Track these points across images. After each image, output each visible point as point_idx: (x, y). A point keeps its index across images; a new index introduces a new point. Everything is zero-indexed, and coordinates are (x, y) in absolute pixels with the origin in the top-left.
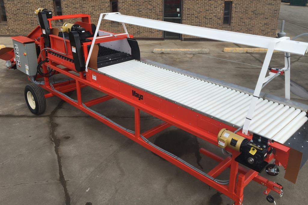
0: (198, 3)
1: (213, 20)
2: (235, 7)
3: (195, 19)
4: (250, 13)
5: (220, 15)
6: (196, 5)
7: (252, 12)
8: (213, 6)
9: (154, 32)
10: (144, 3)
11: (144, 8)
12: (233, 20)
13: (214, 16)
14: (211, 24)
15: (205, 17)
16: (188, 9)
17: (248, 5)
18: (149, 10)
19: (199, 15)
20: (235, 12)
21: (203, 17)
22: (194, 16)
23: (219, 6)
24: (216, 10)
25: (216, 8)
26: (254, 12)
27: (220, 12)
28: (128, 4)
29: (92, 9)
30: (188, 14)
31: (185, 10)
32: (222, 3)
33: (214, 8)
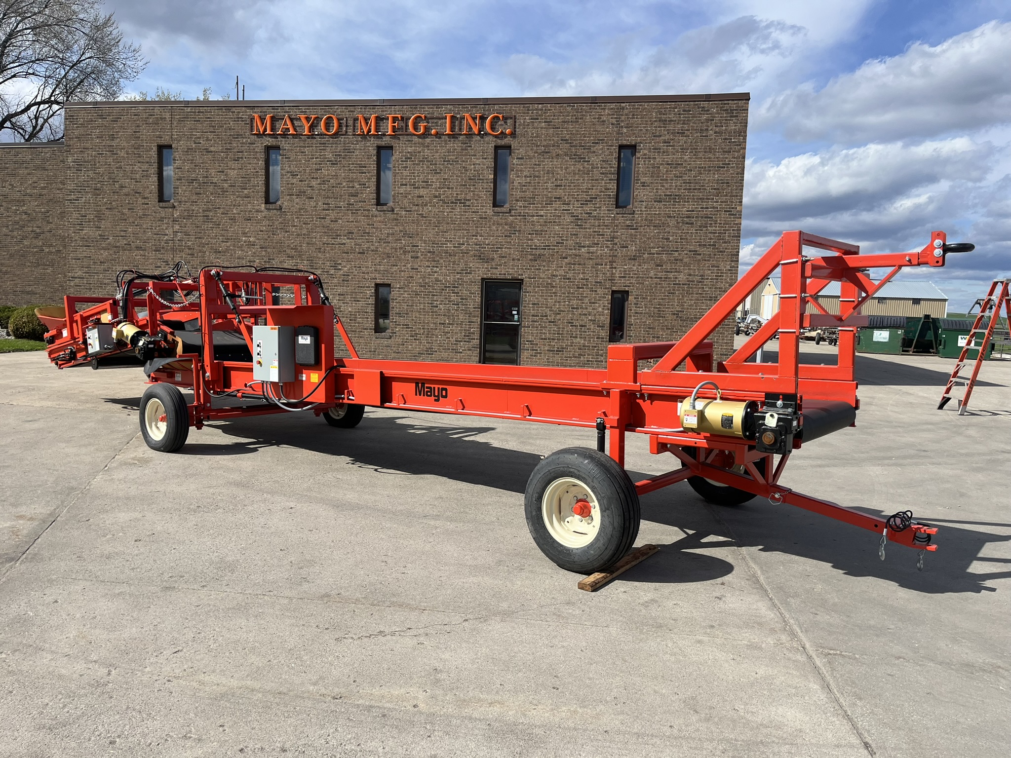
0: (554, 293)
1: (588, 329)
2: (635, 304)
3: (549, 325)
4: (670, 317)
5: (602, 318)
6: (552, 296)
7: (674, 314)
8: (586, 300)
10: (443, 290)
11: (442, 301)
12: (631, 330)
13: (591, 320)
14: (584, 338)
15: (570, 323)
16: (534, 304)
17: (662, 299)
18: (453, 304)
19: (558, 317)
20: (636, 313)
21: (567, 323)
22: (547, 319)
23: (599, 300)
24: (593, 309)
25: (594, 303)
26: (677, 314)
27: (603, 312)
28: (412, 292)
29: (339, 300)
30: (533, 316)
31: (528, 307)
32: (607, 294)
33: (590, 303)
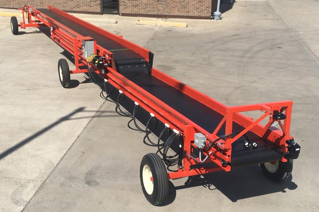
9: (92, 6)
